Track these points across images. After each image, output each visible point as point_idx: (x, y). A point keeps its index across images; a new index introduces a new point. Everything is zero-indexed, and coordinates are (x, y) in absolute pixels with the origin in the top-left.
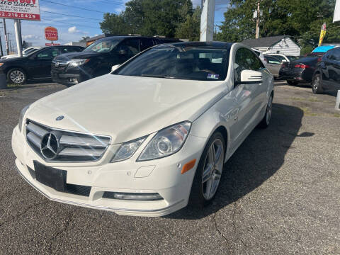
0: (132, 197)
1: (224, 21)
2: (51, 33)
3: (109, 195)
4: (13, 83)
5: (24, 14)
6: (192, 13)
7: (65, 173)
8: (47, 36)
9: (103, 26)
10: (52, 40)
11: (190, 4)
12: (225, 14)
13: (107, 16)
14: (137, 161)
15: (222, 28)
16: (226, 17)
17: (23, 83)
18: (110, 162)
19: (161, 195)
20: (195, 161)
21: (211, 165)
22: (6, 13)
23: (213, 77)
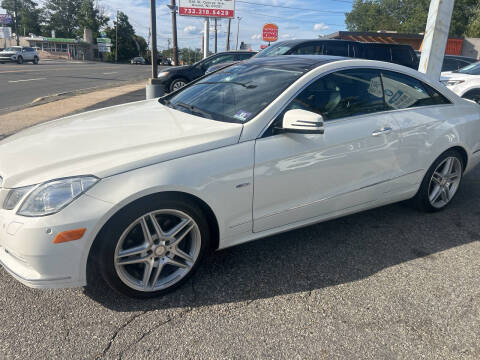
2: (270, 32)
5: (216, 11)
8: (264, 35)
10: (269, 40)
14: (18, 213)
20: (84, 231)
21: (147, 245)
22: (197, 10)
23: (242, 116)
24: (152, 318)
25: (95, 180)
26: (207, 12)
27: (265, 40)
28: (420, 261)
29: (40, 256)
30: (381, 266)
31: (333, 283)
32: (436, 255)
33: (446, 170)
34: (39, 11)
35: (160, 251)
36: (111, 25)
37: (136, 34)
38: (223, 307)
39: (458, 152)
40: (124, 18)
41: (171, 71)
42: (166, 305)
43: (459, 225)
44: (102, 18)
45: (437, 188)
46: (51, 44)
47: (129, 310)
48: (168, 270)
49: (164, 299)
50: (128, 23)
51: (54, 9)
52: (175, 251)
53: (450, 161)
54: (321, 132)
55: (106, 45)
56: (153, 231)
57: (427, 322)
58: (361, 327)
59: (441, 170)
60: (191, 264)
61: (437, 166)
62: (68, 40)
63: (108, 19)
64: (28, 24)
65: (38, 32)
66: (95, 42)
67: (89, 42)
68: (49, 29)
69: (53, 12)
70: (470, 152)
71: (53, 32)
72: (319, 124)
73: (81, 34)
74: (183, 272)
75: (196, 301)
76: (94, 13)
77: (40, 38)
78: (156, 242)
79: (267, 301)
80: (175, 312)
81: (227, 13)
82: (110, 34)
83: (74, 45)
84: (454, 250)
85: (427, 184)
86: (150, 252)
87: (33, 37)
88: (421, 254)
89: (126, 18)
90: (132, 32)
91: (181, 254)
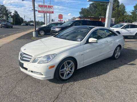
0: (37, 73)
1: (134, 10)
2: (60, 16)
3: (32, 72)
4: (40, 35)
5: (49, 11)
6: (119, 6)
7: (23, 64)
8: (59, 17)
9: (81, 13)
10: (60, 19)
11: (118, 2)
12: (134, 6)
13: (82, 9)
14: (38, 63)
15: (132, 13)
16: (135, 8)
17: (43, 35)
18: (32, 63)
19: (43, 74)
20: (55, 66)
21: (65, 68)
22: (43, 11)
23: (79, 40)
24: (68, 84)
25: (56, 55)
26: (46, 12)
27: (59, 19)
28: (116, 69)
29: (45, 72)
30: (109, 71)
31: (101, 75)
32: (119, 68)
33: (118, 50)
35: (67, 70)
38: (81, 81)
39: (120, 46)
40: (16, 12)
41: (39, 28)
42: (69, 82)
43: (121, 62)
44: (9, 12)
45: (116, 54)
47: (62, 83)
48: (69, 74)
49: (68, 81)
50: (17, 14)
52: (70, 70)
53: (118, 48)
54: (97, 43)
55: (11, 20)
56: (66, 65)
57: (122, 80)
58: (110, 82)
59: (117, 50)
60: (72, 73)
61: (116, 49)
63: (11, 13)
66: (7, 19)
67: (5, 19)
70: (122, 46)
72: (97, 41)
73: (3, 17)
74: (71, 75)
75: (75, 80)
76: (7, 11)
78: (67, 68)
79: (90, 79)
80: (72, 83)
82: (12, 17)
84: (122, 66)
85: (114, 53)
86: (65, 70)
88: (116, 68)
90: (19, 16)
91: (71, 70)
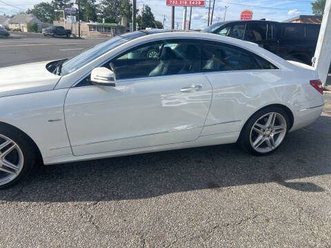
2: (246, 17)
5: (192, 1)
22: (178, 2)
26: (185, 3)
33: (269, 124)
34: (96, 6)
36: (140, 13)
37: (156, 20)
40: (148, 9)
45: (260, 137)
46: (102, 27)
51: (106, 4)
53: (272, 116)
62: (112, 24)
63: (138, 10)
64: (90, 15)
65: (95, 19)
66: (128, 25)
67: (124, 26)
68: (102, 17)
69: (106, 6)
71: (103, 19)
73: (120, 20)
76: (129, 6)
77: (96, 23)
81: (199, 3)
82: (139, 20)
83: (116, 28)
87: (91, 23)
89: (150, 9)
90: (153, 18)
